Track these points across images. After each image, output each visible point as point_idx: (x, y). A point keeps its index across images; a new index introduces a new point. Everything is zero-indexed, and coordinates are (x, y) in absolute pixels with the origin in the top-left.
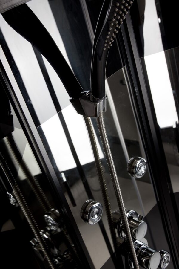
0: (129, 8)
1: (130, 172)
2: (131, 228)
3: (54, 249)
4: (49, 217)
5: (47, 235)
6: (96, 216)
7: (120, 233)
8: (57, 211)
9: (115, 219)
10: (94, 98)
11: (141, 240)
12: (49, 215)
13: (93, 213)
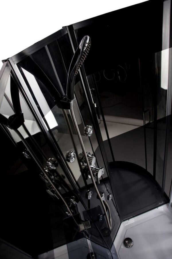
0: (89, 50)
1: (85, 134)
2: (89, 160)
3: (52, 176)
4: (49, 163)
5: (48, 170)
6: (73, 158)
7: (83, 164)
8: (53, 159)
9: (80, 158)
10: (68, 100)
11: (93, 165)
12: (49, 161)
13: (72, 157)
